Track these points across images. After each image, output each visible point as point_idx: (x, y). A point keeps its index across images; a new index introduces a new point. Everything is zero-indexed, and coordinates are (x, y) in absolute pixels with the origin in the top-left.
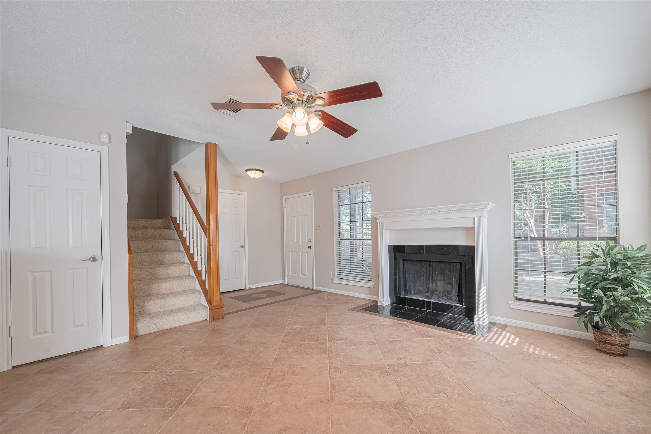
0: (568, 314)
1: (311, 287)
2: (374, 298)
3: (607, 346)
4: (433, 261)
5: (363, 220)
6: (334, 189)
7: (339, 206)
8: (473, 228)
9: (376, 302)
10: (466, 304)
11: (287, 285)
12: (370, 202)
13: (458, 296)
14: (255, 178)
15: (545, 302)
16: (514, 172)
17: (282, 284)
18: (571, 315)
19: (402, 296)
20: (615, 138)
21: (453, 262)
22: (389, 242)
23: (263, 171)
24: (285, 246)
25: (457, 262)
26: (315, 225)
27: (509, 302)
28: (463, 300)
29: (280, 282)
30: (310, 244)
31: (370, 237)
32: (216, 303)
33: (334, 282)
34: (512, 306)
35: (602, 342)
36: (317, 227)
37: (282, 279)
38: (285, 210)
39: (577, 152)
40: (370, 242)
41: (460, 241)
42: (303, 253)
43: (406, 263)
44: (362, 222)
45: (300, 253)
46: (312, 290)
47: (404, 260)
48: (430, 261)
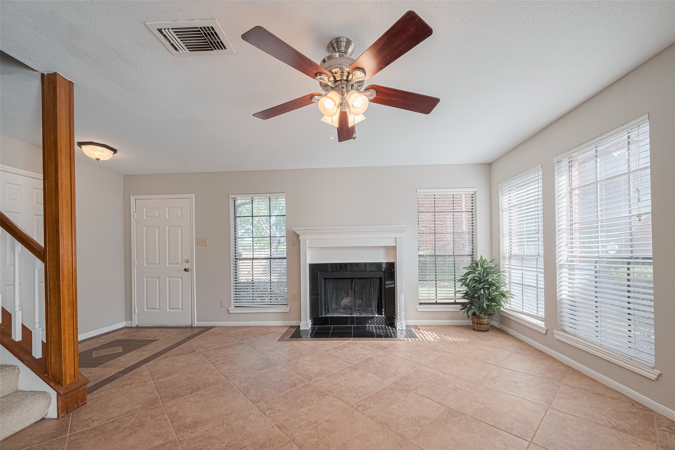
0: (452, 309)
1: (189, 324)
2: (294, 323)
3: (482, 326)
4: (355, 278)
5: (270, 236)
6: (231, 196)
7: (235, 217)
8: (395, 248)
9: (299, 327)
10: (385, 313)
11: (137, 327)
12: (285, 216)
13: (378, 308)
14: (98, 159)
15: (436, 303)
16: (418, 204)
17: (126, 327)
18: (458, 310)
19: (324, 316)
20: (475, 190)
21: (373, 278)
22: (309, 261)
23: (115, 151)
24: (134, 270)
25: (377, 278)
26: (197, 239)
27: (417, 307)
28: (383, 310)
29: (122, 324)
30: (187, 266)
31: (285, 256)
32: (70, 379)
33: (231, 312)
34: (419, 310)
35: (479, 324)
36: (200, 243)
37: (126, 320)
38: (134, 217)
39: (453, 195)
40: (285, 260)
41: (382, 258)
42: (171, 279)
43: (327, 282)
44: (269, 238)
45: (166, 279)
46: (192, 327)
47: (325, 279)
48: (352, 278)
